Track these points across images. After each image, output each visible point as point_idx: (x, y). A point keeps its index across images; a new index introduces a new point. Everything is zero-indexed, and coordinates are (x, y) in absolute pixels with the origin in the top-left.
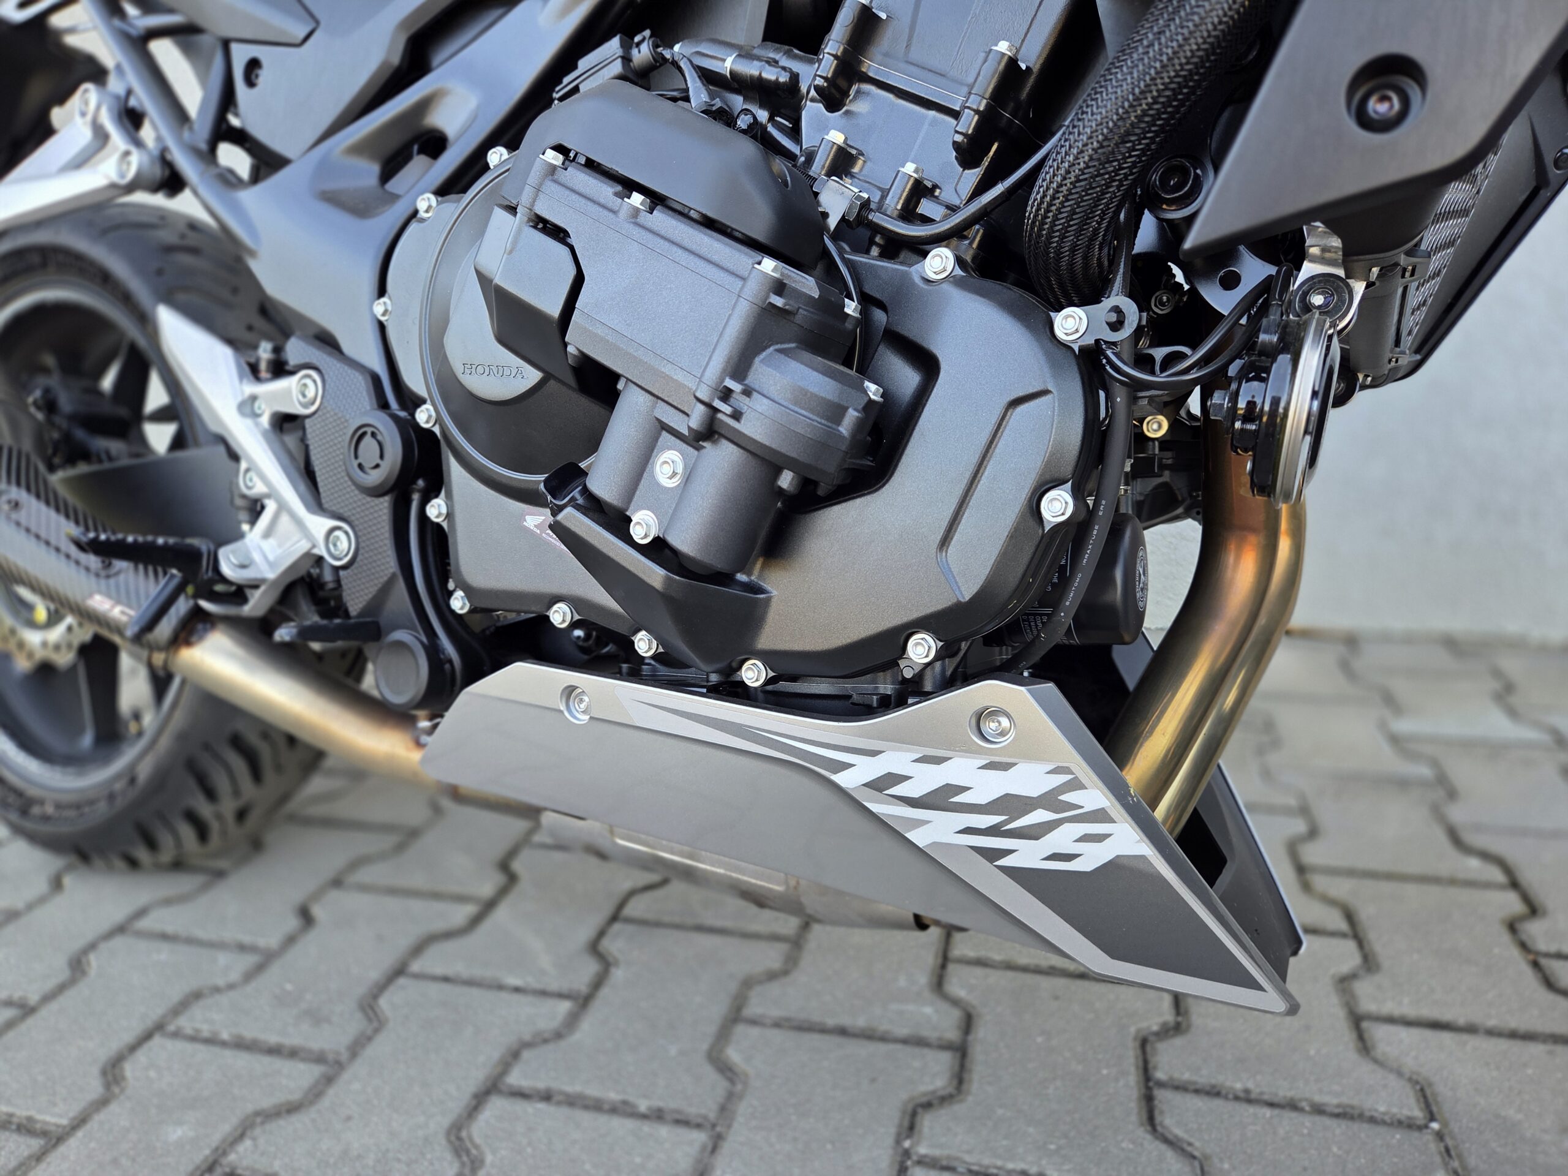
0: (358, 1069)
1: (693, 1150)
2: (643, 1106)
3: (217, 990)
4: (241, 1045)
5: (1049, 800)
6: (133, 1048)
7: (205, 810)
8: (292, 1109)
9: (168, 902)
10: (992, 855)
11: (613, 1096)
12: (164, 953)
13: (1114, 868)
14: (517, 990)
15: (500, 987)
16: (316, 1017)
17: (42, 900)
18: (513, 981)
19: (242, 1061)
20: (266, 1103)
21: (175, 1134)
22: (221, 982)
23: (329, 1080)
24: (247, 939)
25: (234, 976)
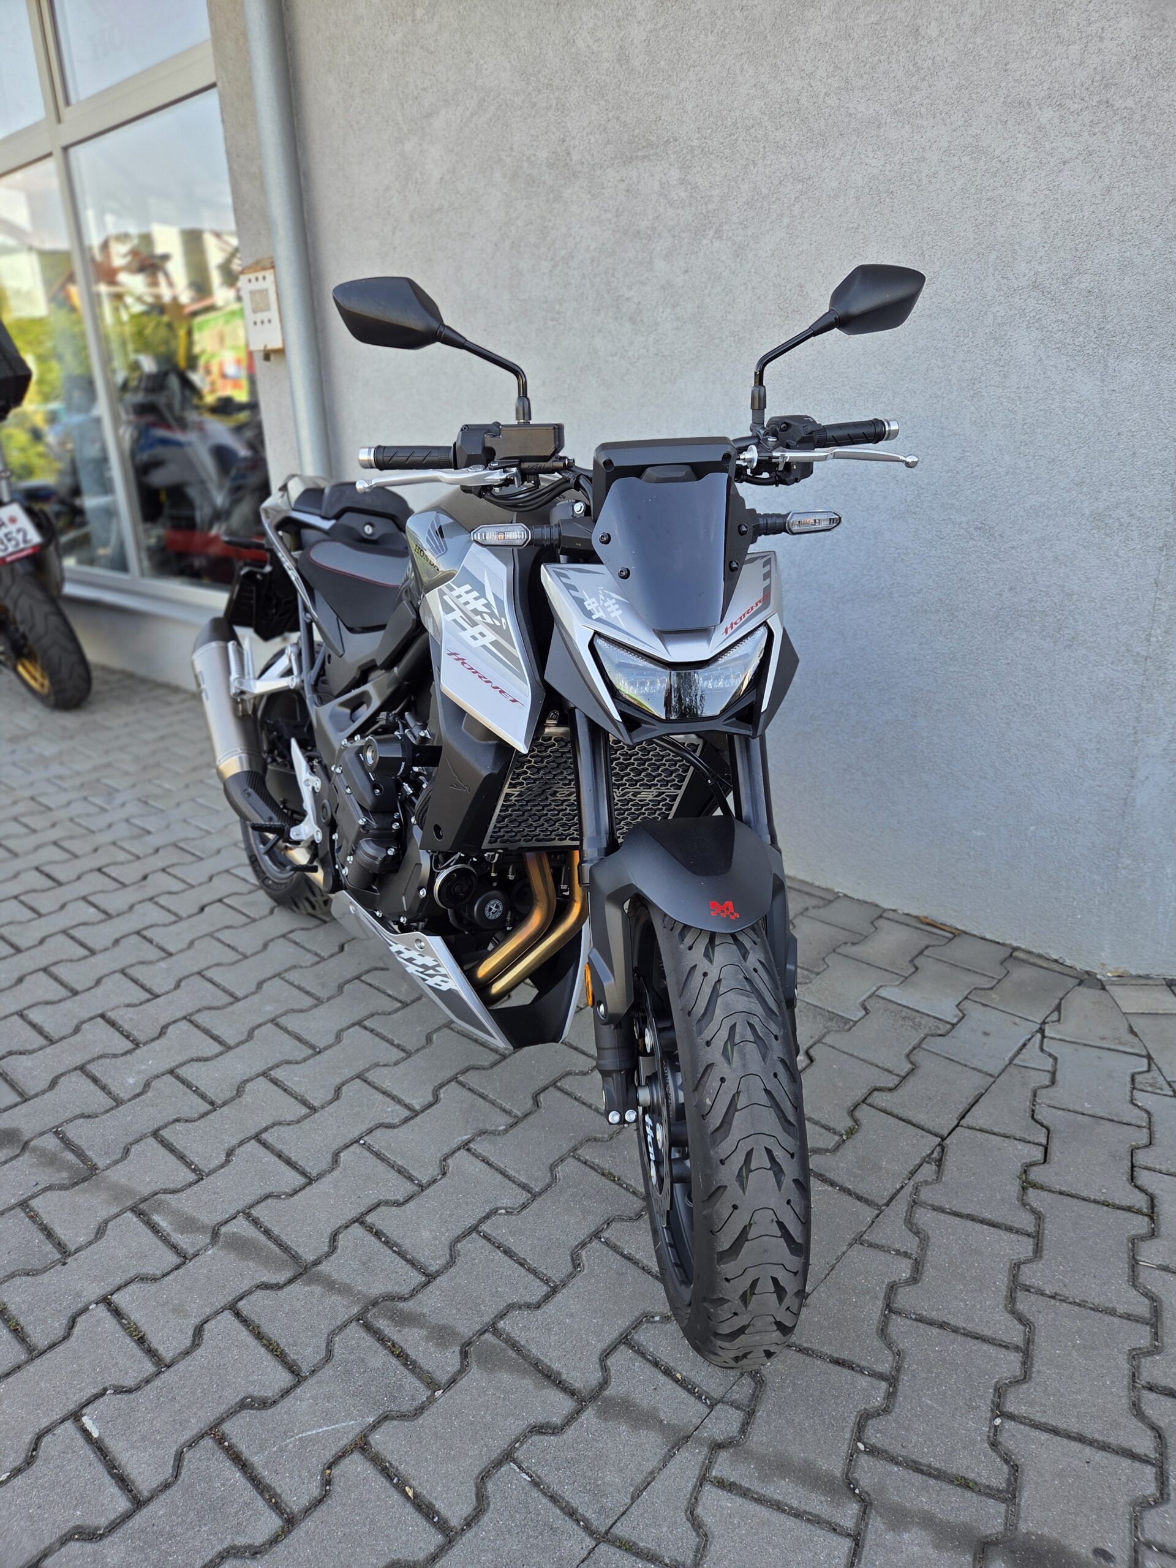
0: (326, 1005)
1: (398, 1058)
2: (396, 1042)
3: (301, 967)
4: (299, 988)
5: (433, 968)
6: (269, 979)
7: (313, 899)
8: (302, 1011)
9: (303, 929)
10: (424, 980)
11: (390, 1037)
12: (292, 948)
13: (450, 990)
14: (389, 996)
15: (385, 993)
16: (323, 985)
17: (265, 917)
18: (390, 992)
19: (296, 992)
20: (296, 1007)
21: (268, 1008)
22: (303, 965)
23: (316, 1006)
24: (319, 952)
25: (308, 964)
